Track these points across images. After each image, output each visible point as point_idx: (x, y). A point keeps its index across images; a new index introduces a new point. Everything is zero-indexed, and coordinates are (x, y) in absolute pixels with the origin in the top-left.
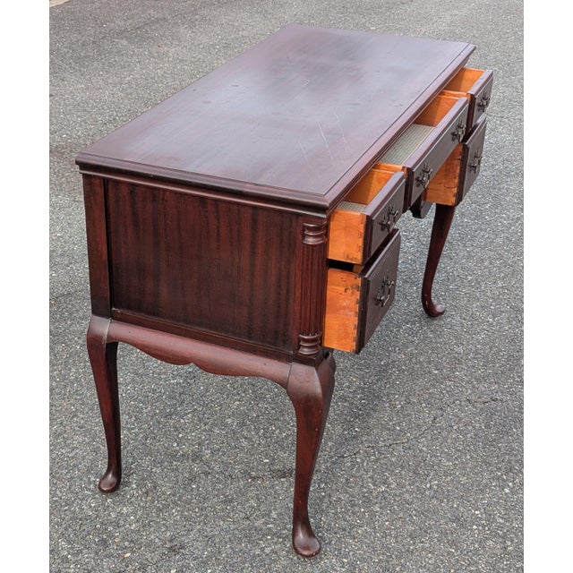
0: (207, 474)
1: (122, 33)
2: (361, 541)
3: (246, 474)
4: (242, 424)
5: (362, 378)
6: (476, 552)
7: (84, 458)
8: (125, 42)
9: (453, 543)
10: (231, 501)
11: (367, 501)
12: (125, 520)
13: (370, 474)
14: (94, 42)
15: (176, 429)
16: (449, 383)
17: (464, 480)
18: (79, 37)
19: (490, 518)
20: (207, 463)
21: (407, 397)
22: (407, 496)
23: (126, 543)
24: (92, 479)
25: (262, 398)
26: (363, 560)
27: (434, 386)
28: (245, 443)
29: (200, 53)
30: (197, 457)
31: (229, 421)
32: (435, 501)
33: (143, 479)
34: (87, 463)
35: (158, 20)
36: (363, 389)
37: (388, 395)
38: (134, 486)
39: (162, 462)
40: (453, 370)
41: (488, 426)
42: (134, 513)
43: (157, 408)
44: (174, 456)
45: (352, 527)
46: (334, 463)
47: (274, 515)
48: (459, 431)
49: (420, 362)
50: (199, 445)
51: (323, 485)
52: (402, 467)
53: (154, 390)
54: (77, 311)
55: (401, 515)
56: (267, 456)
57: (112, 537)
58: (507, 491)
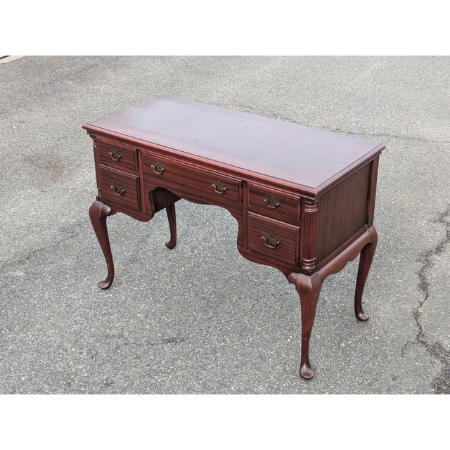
0: (126, 344)
1: (68, 76)
2: (210, 372)
3: (148, 343)
4: (146, 317)
5: (215, 287)
6: (270, 372)
7: (55, 341)
8: (70, 82)
9: (258, 369)
10: (139, 357)
11: (214, 351)
12: (81, 372)
13: (216, 337)
14: (50, 83)
15: (108, 322)
16: (262, 286)
17: (266, 336)
18: (40, 80)
19: (279, 354)
20: (126, 339)
21: (239, 295)
22: (235, 347)
23: (82, 383)
24: (61, 352)
25: (159, 302)
26: (210, 381)
27: (254, 288)
28: (148, 326)
29: (121, 88)
30: (120, 336)
31: (139, 315)
32: (250, 349)
33: (90, 350)
34: (58, 344)
35: (92, 66)
36: (215, 292)
37: (229, 294)
38: (85, 354)
39: (100, 340)
40: (265, 279)
41: (282, 308)
42: (86, 368)
43: (97, 311)
44: (107, 337)
45: (205, 365)
46: (197, 333)
47: (163, 362)
48: (266, 311)
49: (248, 276)
50: (122, 329)
51: (190, 345)
52: (234, 332)
53: (95, 302)
54: (47, 259)
55: (232, 357)
56: (160, 332)
57: (74, 381)
58: (289, 340)
